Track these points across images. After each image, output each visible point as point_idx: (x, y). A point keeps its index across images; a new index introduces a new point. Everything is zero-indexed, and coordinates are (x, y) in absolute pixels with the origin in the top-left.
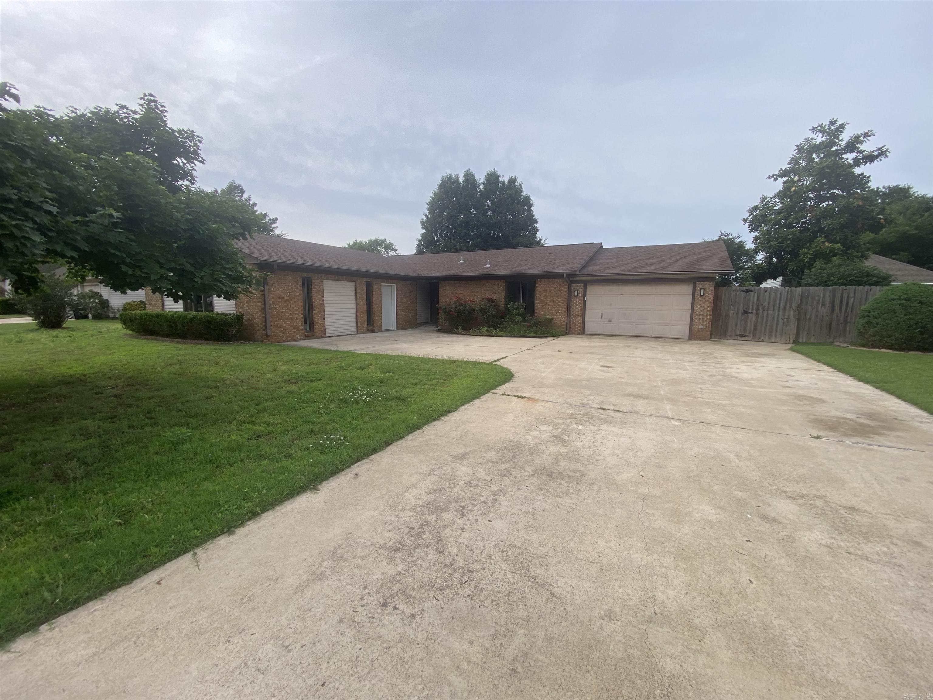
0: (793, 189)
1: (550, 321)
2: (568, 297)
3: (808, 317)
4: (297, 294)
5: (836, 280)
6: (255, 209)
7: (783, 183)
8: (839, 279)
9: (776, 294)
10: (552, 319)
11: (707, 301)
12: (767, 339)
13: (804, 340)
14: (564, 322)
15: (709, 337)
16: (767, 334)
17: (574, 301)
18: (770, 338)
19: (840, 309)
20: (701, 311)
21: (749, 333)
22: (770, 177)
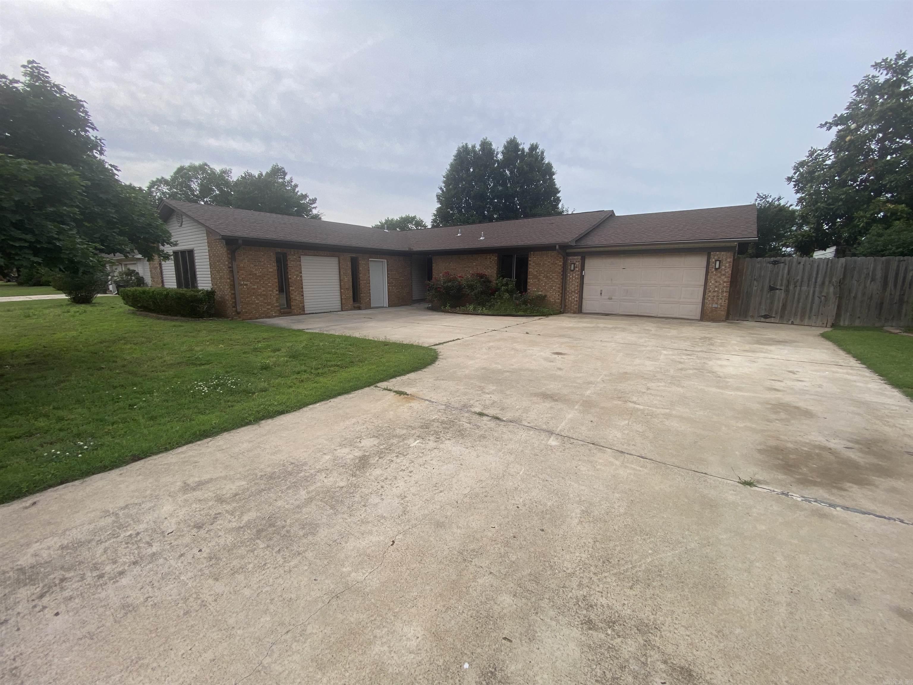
0: (848, 138)
1: (542, 299)
2: (563, 271)
3: (853, 295)
4: (271, 270)
5: (894, 248)
6: (297, 190)
7: (838, 132)
8: (897, 248)
9: (812, 266)
10: (546, 296)
11: (724, 275)
12: (798, 321)
13: (847, 323)
14: (558, 299)
15: (724, 318)
16: (799, 314)
17: (570, 276)
18: (802, 320)
19: (895, 286)
20: (716, 287)
21: (776, 314)
22: (822, 126)
